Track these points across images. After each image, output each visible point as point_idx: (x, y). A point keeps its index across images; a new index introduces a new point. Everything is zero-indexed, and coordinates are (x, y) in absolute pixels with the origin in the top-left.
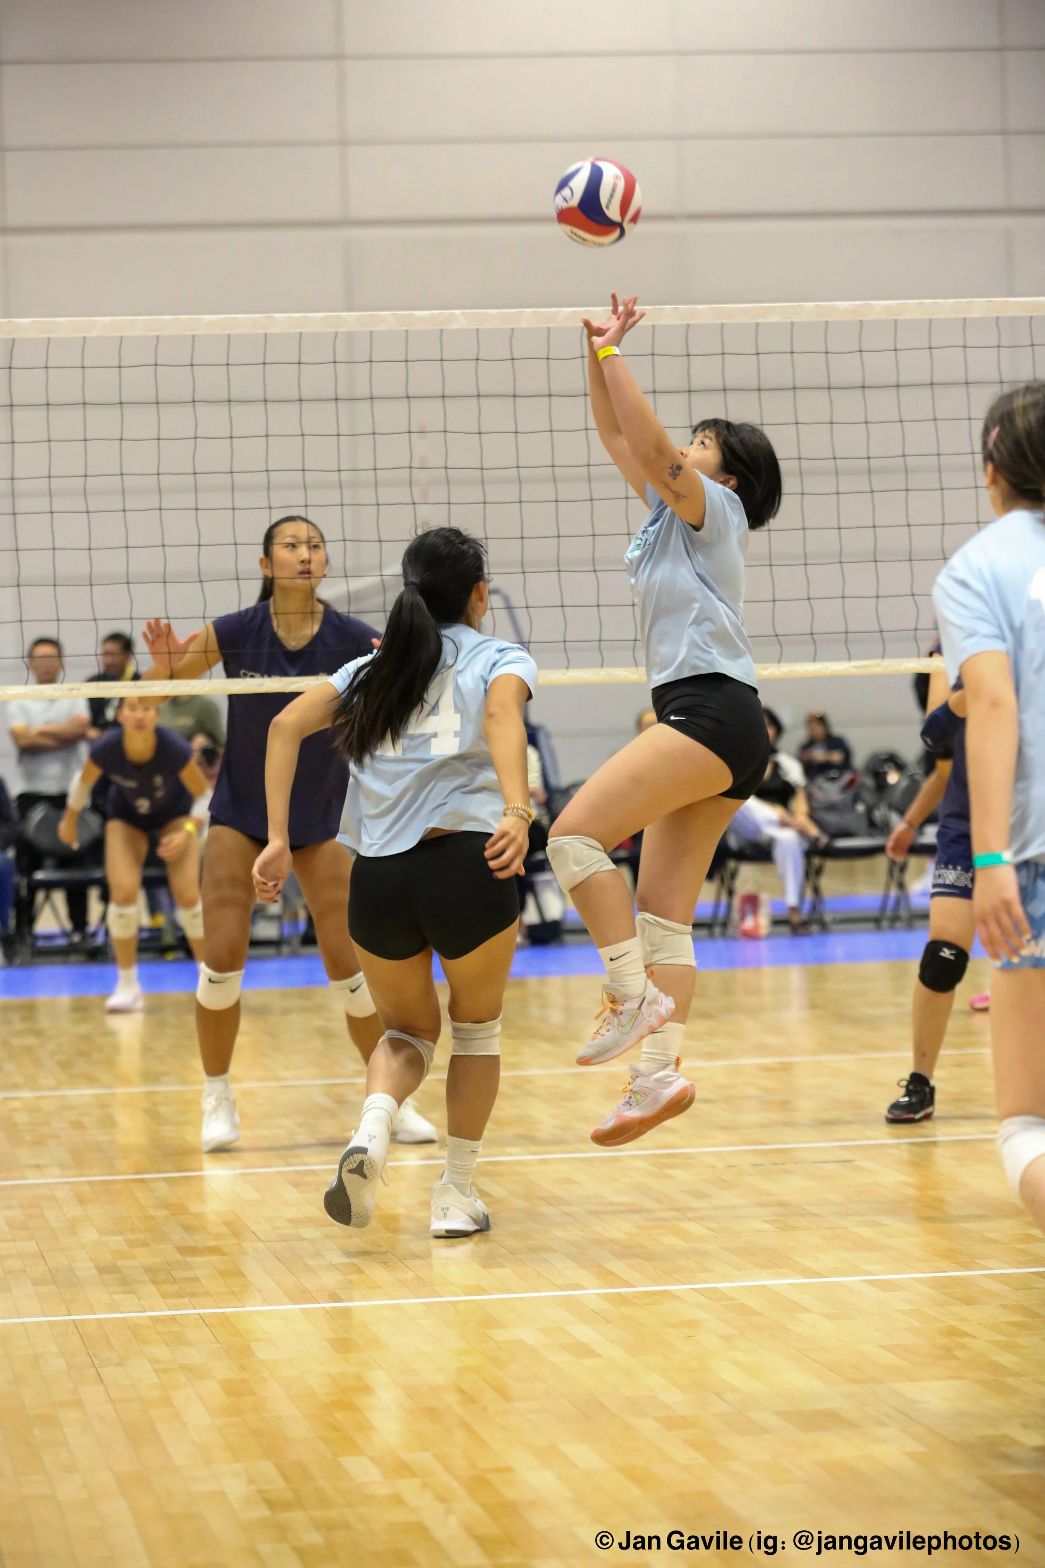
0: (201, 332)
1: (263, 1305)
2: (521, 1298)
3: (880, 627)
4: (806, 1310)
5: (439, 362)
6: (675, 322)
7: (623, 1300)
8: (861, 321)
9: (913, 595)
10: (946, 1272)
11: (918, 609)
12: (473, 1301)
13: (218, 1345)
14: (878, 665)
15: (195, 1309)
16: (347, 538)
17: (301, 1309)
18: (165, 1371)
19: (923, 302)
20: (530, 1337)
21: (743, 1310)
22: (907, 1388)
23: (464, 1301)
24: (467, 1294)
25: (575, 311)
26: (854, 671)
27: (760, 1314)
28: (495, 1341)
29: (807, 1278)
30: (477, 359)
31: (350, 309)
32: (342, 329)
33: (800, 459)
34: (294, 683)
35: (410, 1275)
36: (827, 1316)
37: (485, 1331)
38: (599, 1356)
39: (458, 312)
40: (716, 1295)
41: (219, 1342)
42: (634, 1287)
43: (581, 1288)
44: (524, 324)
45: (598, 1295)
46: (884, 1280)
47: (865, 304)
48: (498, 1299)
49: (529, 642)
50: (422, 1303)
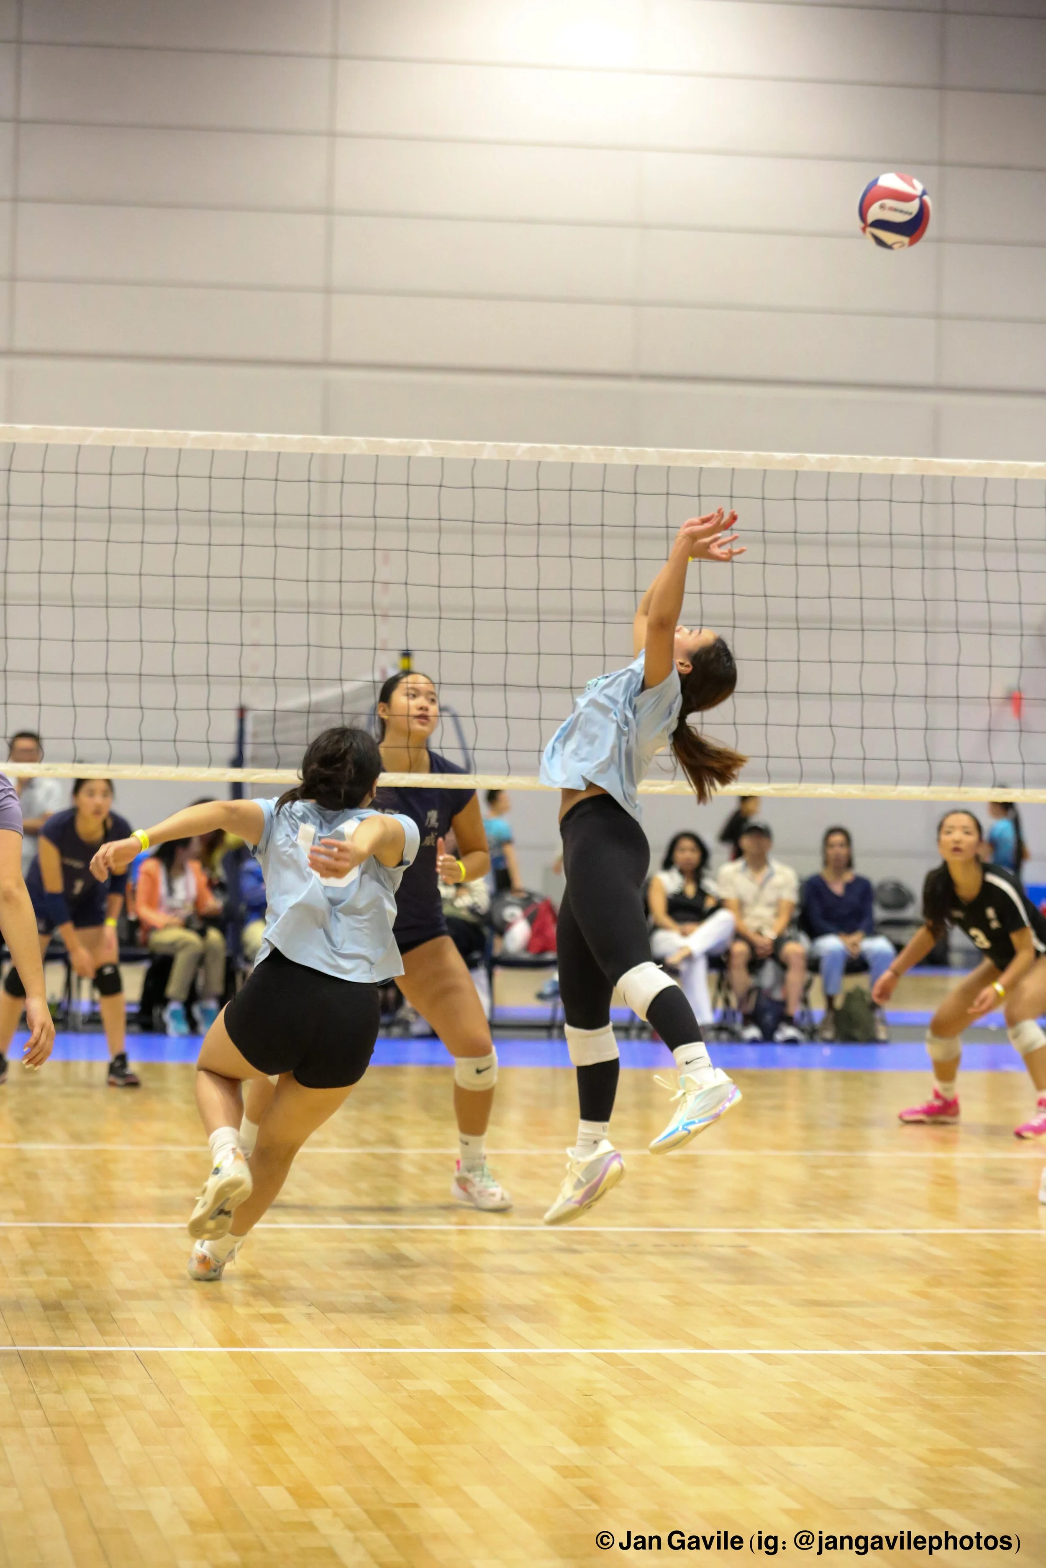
0: (188, 446)
1: (193, 1347)
2: (433, 1354)
3: (799, 754)
4: (695, 1377)
5: (406, 486)
6: (626, 462)
7: (525, 1360)
8: (797, 472)
9: (831, 726)
10: (827, 1350)
11: (834, 739)
12: (388, 1353)
13: (150, 1380)
14: (796, 789)
15: (131, 1347)
16: (311, 643)
17: (228, 1352)
18: (99, 1400)
19: (854, 458)
20: (439, 1387)
21: (638, 1374)
22: (784, 1452)
23: (380, 1353)
24: (385, 1347)
25: (533, 447)
26: (773, 792)
27: (653, 1379)
28: (407, 1390)
29: (698, 1349)
30: (441, 486)
31: (325, 432)
32: (319, 451)
33: (733, 594)
34: (254, 774)
35: (332, 1327)
36: (714, 1383)
37: (398, 1380)
38: (503, 1408)
39: (425, 441)
40: (612, 1360)
41: (152, 1378)
42: (537, 1348)
43: (489, 1347)
44: (485, 456)
45: (504, 1354)
46: (769, 1354)
47: (800, 456)
48: (412, 1353)
49: (474, 749)
50: (341, 1353)
